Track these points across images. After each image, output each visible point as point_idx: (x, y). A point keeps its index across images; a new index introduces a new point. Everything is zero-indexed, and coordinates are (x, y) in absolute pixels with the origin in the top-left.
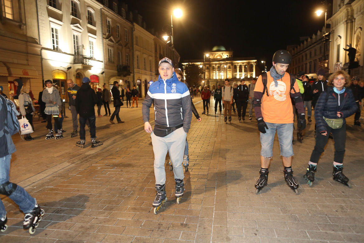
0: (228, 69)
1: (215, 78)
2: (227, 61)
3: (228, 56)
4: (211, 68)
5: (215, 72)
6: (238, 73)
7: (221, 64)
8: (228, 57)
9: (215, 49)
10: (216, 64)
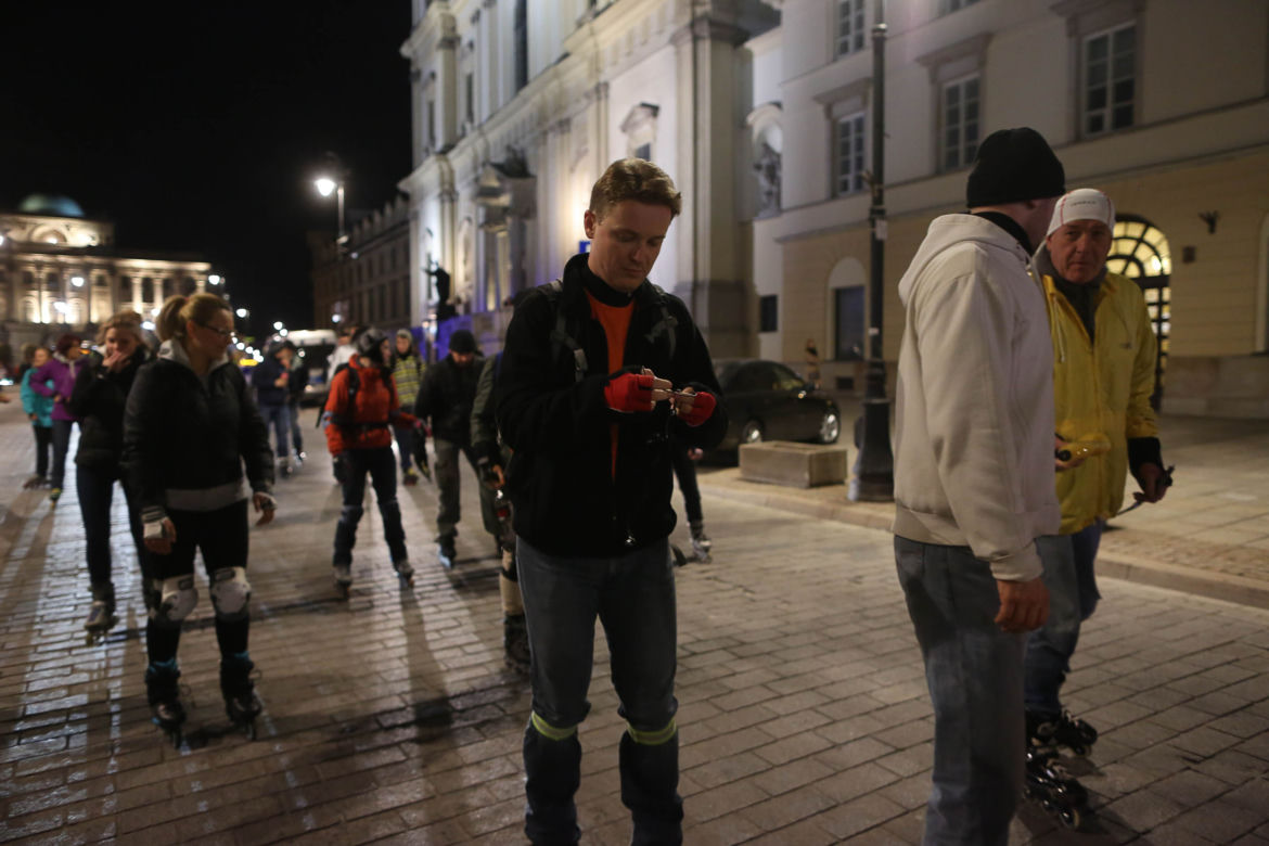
0: (95, 289)
1: (35, 318)
2: (89, 259)
3: (93, 238)
4: (17, 278)
5: (35, 293)
6: (138, 305)
7: (62, 267)
8: (94, 243)
9: (33, 204)
10: (39, 265)
